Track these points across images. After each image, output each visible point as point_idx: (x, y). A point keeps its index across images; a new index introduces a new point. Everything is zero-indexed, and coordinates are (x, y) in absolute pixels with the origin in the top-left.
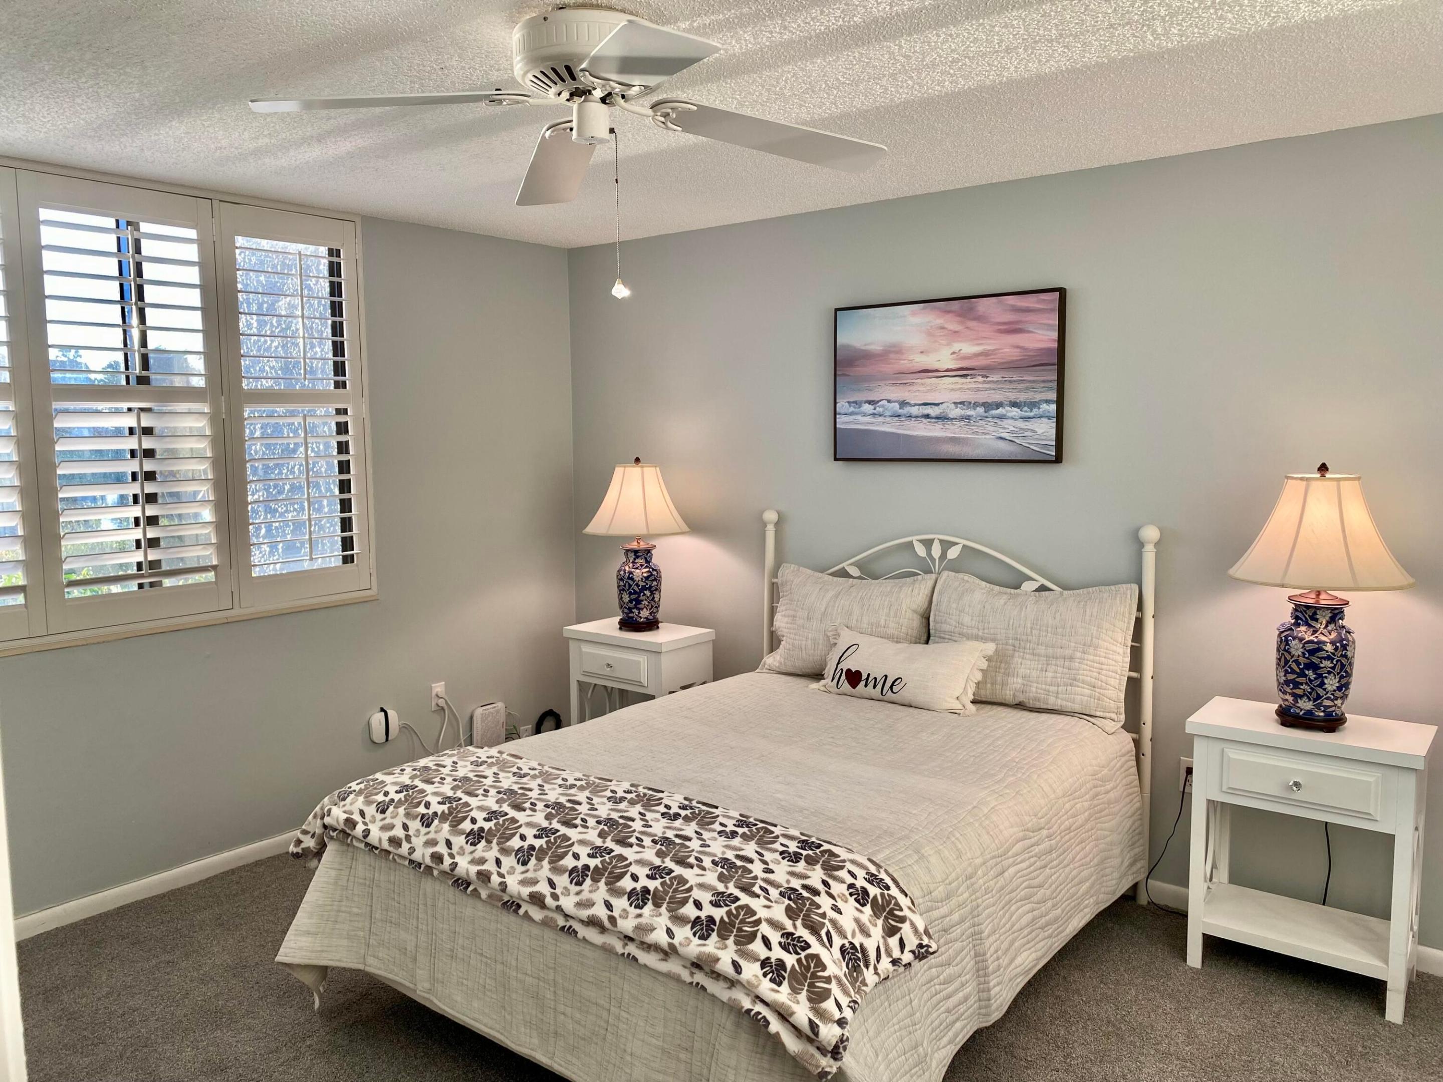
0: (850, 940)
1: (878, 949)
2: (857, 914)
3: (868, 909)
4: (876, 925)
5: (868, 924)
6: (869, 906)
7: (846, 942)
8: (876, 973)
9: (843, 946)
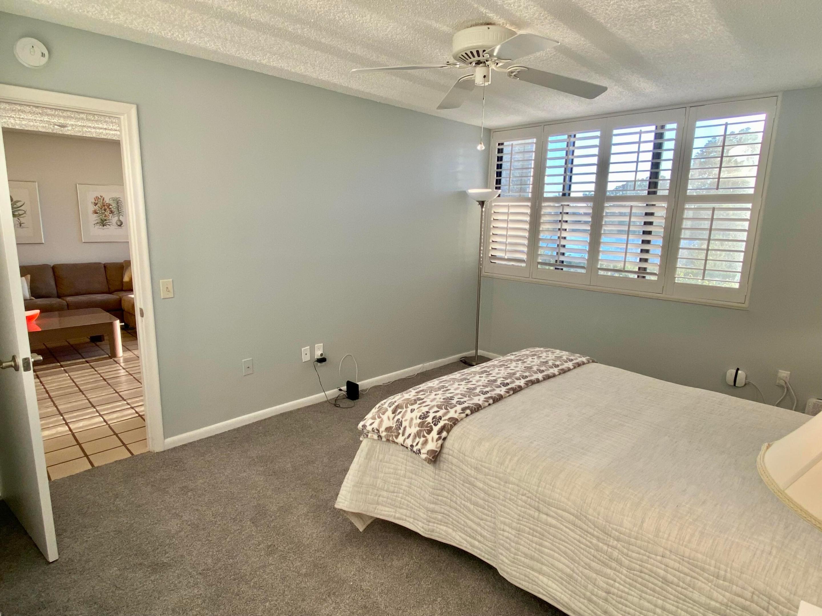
0: (403, 420)
1: (410, 435)
2: (414, 418)
3: (419, 421)
4: (415, 427)
5: (413, 424)
6: (421, 421)
7: (401, 419)
8: (404, 441)
9: (399, 419)
